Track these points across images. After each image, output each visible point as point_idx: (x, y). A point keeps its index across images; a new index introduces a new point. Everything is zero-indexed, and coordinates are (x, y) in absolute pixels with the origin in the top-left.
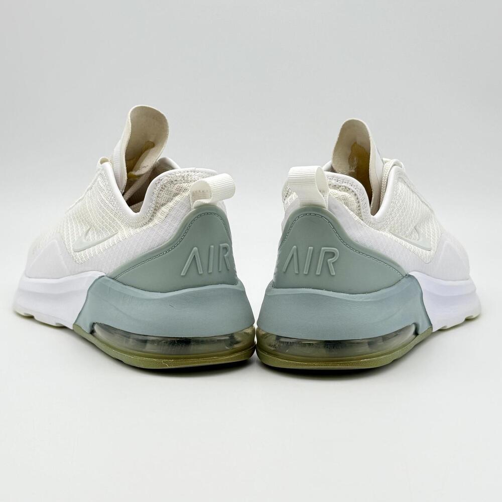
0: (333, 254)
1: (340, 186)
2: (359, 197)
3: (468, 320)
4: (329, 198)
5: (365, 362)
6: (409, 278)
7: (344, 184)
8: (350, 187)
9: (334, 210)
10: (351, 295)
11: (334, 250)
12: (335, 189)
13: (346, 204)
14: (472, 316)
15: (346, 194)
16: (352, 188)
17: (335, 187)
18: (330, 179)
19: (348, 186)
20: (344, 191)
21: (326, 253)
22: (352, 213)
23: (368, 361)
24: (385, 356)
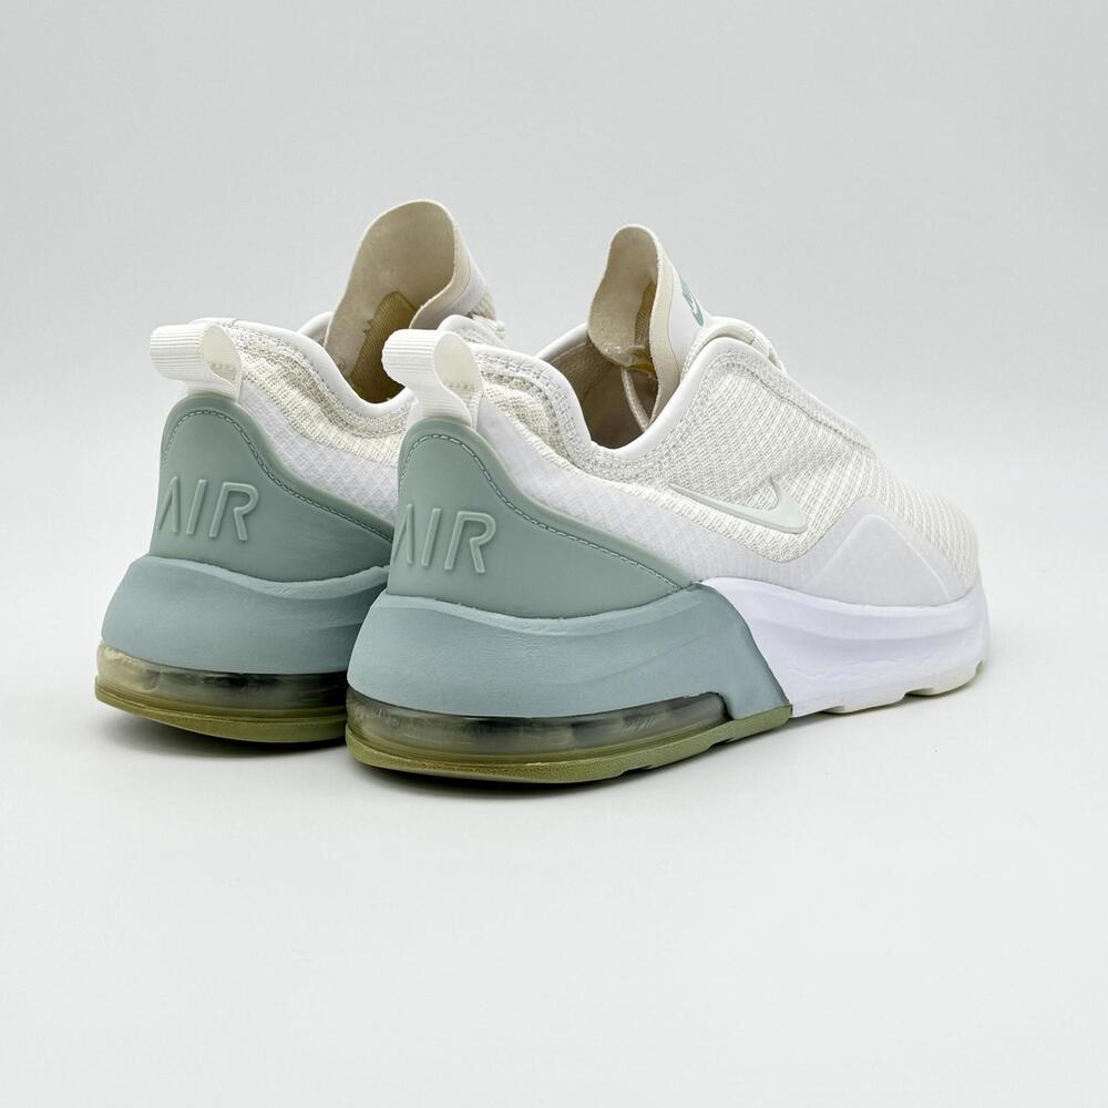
0: (481, 528)
1: (512, 378)
2: (554, 402)
3: (913, 696)
4: (481, 402)
5: (538, 768)
6: (697, 592)
7: (520, 374)
8: (534, 380)
9: (491, 431)
10: (520, 620)
11: (484, 518)
12: (500, 383)
13: (522, 418)
14: (931, 689)
15: (524, 396)
16: (538, 383)
17: (500, 379)
18: (491, 361)
19: (530, 377)
20: (521, 389)
21: (467, 524)
22: (534, 438)
23: (545, 767)
24: (598, 759)
